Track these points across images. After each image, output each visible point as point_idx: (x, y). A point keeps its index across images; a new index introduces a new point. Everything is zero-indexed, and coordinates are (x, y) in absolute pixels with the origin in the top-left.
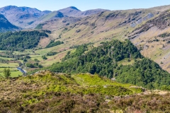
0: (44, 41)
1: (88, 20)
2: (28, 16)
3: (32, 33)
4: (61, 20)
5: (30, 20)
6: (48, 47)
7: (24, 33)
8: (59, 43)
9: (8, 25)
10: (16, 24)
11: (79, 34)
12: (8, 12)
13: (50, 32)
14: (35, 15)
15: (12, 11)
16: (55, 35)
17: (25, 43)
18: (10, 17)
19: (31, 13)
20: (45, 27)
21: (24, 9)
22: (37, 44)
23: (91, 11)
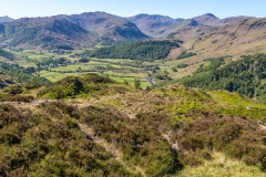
0: (175, 52)
1: (227, 29)
2: (159, 25)
3: (163, 43)
4: (195, 29)
5: (161, 29)
6: (179, 58)
7: (154, 43)
8: (191, 55)
9: (139, 34)
10: (147, 33)
11: (216, 45)
12: (139, 20)
13: (182, 42)
14: (167, 24)
15: (144, 19)
16: (187, 46)
17: (156, 53)
18: (141, 26)
19: (163, 21)
20: (177, 37)
21: (155, 17)
22: (167, 55)
23: (231, 18)
